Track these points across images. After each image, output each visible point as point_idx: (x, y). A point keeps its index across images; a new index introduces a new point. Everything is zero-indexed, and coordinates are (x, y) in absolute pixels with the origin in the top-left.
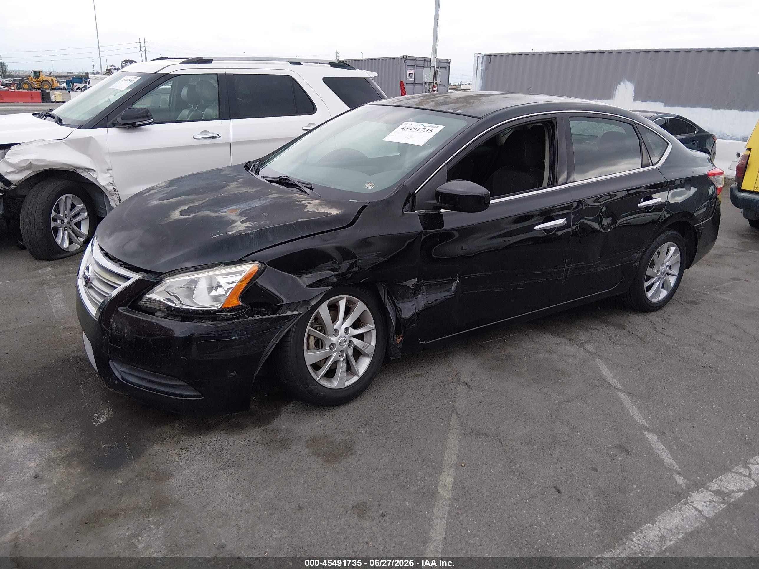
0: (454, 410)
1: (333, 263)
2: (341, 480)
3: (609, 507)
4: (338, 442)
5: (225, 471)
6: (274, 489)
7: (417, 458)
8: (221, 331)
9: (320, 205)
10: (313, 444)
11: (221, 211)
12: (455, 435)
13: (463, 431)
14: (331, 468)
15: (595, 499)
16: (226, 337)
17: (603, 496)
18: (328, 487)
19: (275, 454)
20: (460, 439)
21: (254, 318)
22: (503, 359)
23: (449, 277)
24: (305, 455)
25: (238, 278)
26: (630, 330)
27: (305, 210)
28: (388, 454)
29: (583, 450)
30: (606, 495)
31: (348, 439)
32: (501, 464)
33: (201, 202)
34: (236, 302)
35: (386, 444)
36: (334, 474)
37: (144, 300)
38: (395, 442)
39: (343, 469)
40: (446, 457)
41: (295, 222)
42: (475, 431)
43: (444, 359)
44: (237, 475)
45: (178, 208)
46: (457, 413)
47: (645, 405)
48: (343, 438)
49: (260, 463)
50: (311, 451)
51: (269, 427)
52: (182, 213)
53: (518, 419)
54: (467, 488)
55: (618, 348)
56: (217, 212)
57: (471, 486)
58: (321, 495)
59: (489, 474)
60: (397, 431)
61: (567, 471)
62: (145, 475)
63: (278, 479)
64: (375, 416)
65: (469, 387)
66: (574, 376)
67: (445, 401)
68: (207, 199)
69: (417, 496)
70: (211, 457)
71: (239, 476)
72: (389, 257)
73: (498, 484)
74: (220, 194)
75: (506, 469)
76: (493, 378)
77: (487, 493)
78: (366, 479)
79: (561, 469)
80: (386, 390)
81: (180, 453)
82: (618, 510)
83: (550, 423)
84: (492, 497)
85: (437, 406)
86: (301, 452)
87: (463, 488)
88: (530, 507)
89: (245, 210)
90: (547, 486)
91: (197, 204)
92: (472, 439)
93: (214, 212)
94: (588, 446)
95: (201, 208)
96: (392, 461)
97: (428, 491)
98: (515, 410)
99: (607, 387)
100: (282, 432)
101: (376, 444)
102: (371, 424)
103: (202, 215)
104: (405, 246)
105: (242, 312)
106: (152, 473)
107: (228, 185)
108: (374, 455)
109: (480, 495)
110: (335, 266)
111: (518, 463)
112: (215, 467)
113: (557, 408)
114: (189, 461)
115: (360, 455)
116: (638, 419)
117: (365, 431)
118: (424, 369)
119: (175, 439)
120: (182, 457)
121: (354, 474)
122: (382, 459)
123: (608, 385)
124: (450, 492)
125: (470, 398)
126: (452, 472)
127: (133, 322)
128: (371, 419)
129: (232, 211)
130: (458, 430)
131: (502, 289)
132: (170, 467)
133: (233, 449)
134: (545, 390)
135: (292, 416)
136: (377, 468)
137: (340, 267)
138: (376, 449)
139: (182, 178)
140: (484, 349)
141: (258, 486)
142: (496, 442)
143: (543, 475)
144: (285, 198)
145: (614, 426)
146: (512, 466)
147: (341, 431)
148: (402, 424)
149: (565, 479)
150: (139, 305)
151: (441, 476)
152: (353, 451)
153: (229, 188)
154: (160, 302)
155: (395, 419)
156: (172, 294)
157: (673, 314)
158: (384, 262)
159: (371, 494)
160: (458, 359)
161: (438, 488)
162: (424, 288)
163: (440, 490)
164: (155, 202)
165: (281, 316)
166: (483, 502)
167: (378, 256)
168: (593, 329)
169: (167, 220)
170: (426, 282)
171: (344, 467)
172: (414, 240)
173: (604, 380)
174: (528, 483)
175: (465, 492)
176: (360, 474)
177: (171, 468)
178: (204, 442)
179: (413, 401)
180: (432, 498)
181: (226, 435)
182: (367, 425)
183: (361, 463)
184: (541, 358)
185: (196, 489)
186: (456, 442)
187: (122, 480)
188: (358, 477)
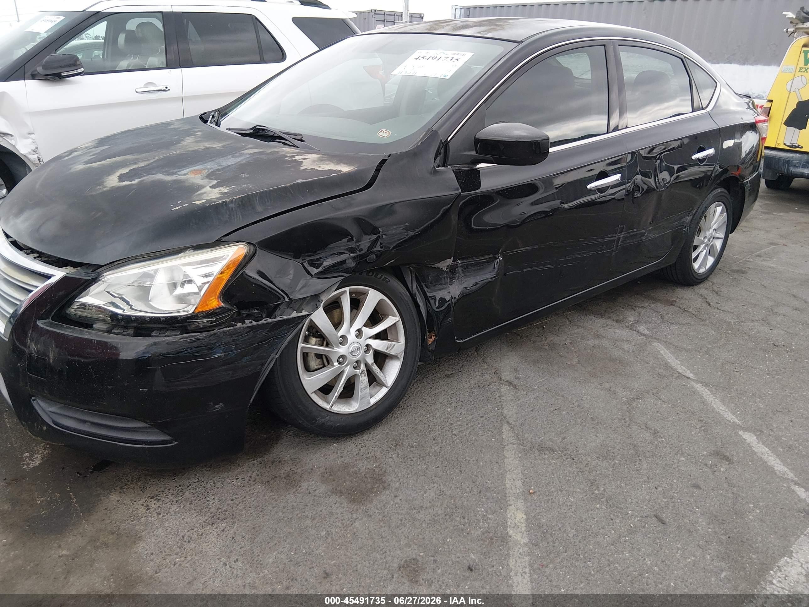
0: (503, 419)
1: (349, 241)
2: (376, 527)
3: (729, 538)
4: (364, 473)
5: (215, 527)
6: (286, 549)
7: (472, 488)
8: (198, 347)
9: (321, 160)
10: (330, 477)
11: (179, 173)
12: (513, 452)
13: (521, 447)
14: (360, 511)
15: (709, 528)
16: (206, 356)
17: (718, 522)
18: (360, 539)
19: (281, 496)
20: (520, 457)
21: (244, 325)
22: (546, 349)
23: (490, 255)
24: (321, 495)
25: (216, 269)
26: (681, 306)
27: (302, 168)
28: (432, 485)
29: (676, 461)
30: (720, 521)
31: (376, 467)
32: (580, 488)
33: (147, 163)
34: (215, 303)
35: (427, 471)
36: (365, 519)
37: (75, 306)
38: (438, 467)
39: (377, 512)
40: (508, 483)
41: (292, 184)
42: (537, 445)
43: (476, 354)
44: (232, 532)
45: (115, 172)
46: (508, 423)
47: (727, 396)
48: (368, 467)
49: (261, 511)
50: (330, 488)
51: (269, 457)
52: (121, 178)
53: (585, 426)
54: (545, 527)
55: (674, 328)
56: (172, 175)
57: (550, 523)
58: (352, 552)
59: (569, 504)
60: (438, 451)
61: (664, 493)
62: (101, 541)
63: (290, 533)
64: (405, 434)
65: (515, 387)
66: (635, 365)
67: (490, 407)
68: (156, 159)
69: (482, 544)
70: (193, 506)
71: (235, 533)
72: (420, 229)
73: (584, 517)
74: (174, 152)
75: (588, 496)
76: (541, 374)
77: (573, 531)
78: (410, 523)
79: (656, 490)
80: (412, 398)
81: (149, 504)
82: (742, 541)
83: (625, 428)
84: (580, 537)
85: (481, 415)
86: (315, 490)
87: (540, 527)
88: (632, 547)
89: (214, 171)
90: (645, 514)
91: (142, 165)
92: (535, 456)
93: (168, 175)
94: (679, 455)
95: (148, 170)
96: (440, 495)
97: (496, 535)
98: (577, 414)
99: (678, 376)
100: (286, 464)
101: (414, 472)
102: (402, 444)
103: (151, 179)
104: (440, 214)
105: (225, 317)
106: (111, 537)
107: (183, 140)
108: (414, 488)
109: (565, 535)
110: (352, 245)
111: (601, 486)
112: (200, 521)
113: (628, 408)
114: (161, 515)
115: (397, 489)
116: (726, 415)
117: (396, 455)
118: (455, 367)
119: (139, 484)
120: (152, 510)
121: (392, 518)
122: (425, 492)
123: (678, 375)
124: (524, 534)
125: (519, 402)
126: (520, 504)
127: (61, 340)
128: (401, 438)
129: (196, 172)
130: (514, 446)
131: (549, 266)
132: (135, 525)
133: (223, 493)
134: (607, 386)
135: (297, 440)
136: (422, 507)
137: (359, 246)
138: (415, 479)
139: (114, 135)
140: (521, 338)
141: (264, 546)
142: (567, 459)
143: (636, 500)
144: (268, 154)
145: (702, 426)
146: (595, 490)
147: (364, 456)
148: (442, 443)
149: (665, 502)
150: (67, 314)
151: (508, 511)
152: (386, 485)
153: (183, 143)
154: (100, 307)
155: (432, 435)
156: (117, 296)
157: (723, 285)
158: (412, 238)
159: (420, 546)
160: (493, 352)
161: (509, 530)
162: (460, 269)
163: (511, 532)
164: (80, 167)
165: (284, 320)
166: (570, 545)
167: (407, 229)
168: (639, 307)
169: (99, 190)
170: (462, 261)
171: (378, 509)
172: (451, 206)
173: (671, 368)
174: (622, 512)
175: (544, 533)
176: (400, 517)
177: (137, 527)
178: (180, 486)
179: (449, 410)
180: (503, 545)
181: (210, 473)
182: (398, 446)
183: (399, 501)
184: (590, 345)
185: (175, 556)
186: (517, 462)
187: (69, 549)
188: (399, 522)
